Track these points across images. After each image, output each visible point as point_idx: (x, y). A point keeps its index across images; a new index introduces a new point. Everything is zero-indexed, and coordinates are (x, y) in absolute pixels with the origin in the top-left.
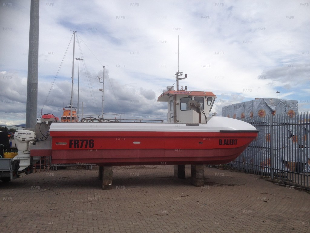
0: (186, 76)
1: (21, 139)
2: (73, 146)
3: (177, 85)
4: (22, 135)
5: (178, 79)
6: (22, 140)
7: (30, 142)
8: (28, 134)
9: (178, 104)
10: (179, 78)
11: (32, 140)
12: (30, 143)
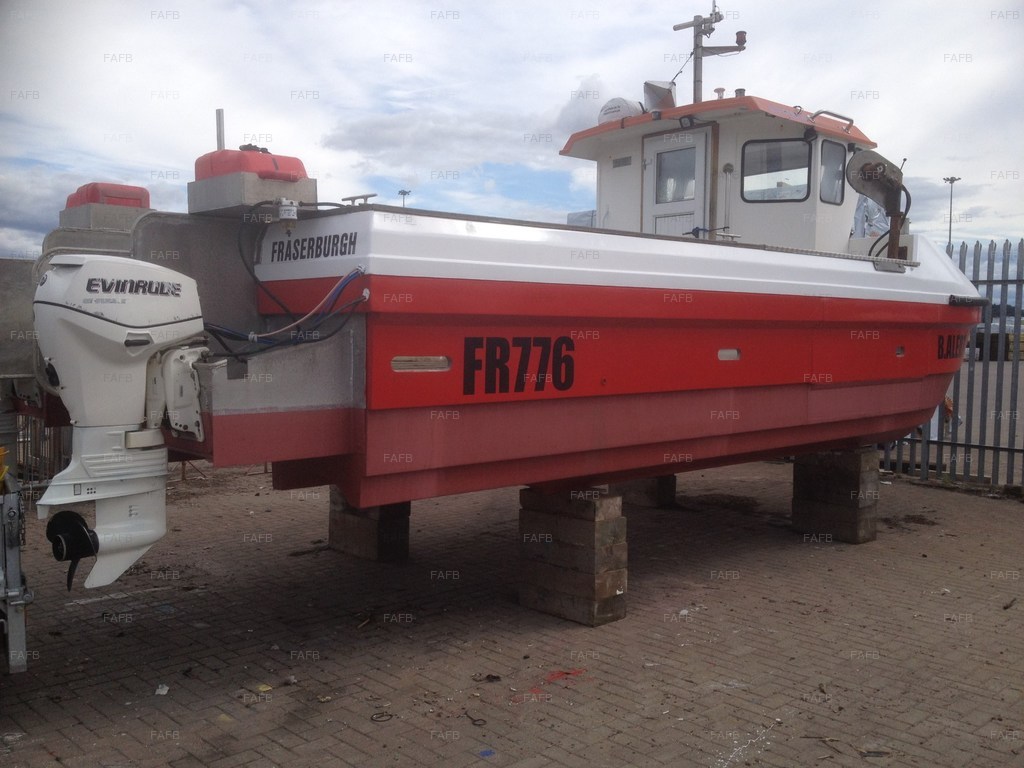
0: (741, 37)
1: (121, 335)
2: (480, 376)
3: (698, 82)
4: (127, 296)
5: (699, 52)
6: (128, 344)
7: (177, 354)
8: (161, 290)
9: (728, 169)
10: (704, 45)
11: (192, 342)
12: (173, 367)
